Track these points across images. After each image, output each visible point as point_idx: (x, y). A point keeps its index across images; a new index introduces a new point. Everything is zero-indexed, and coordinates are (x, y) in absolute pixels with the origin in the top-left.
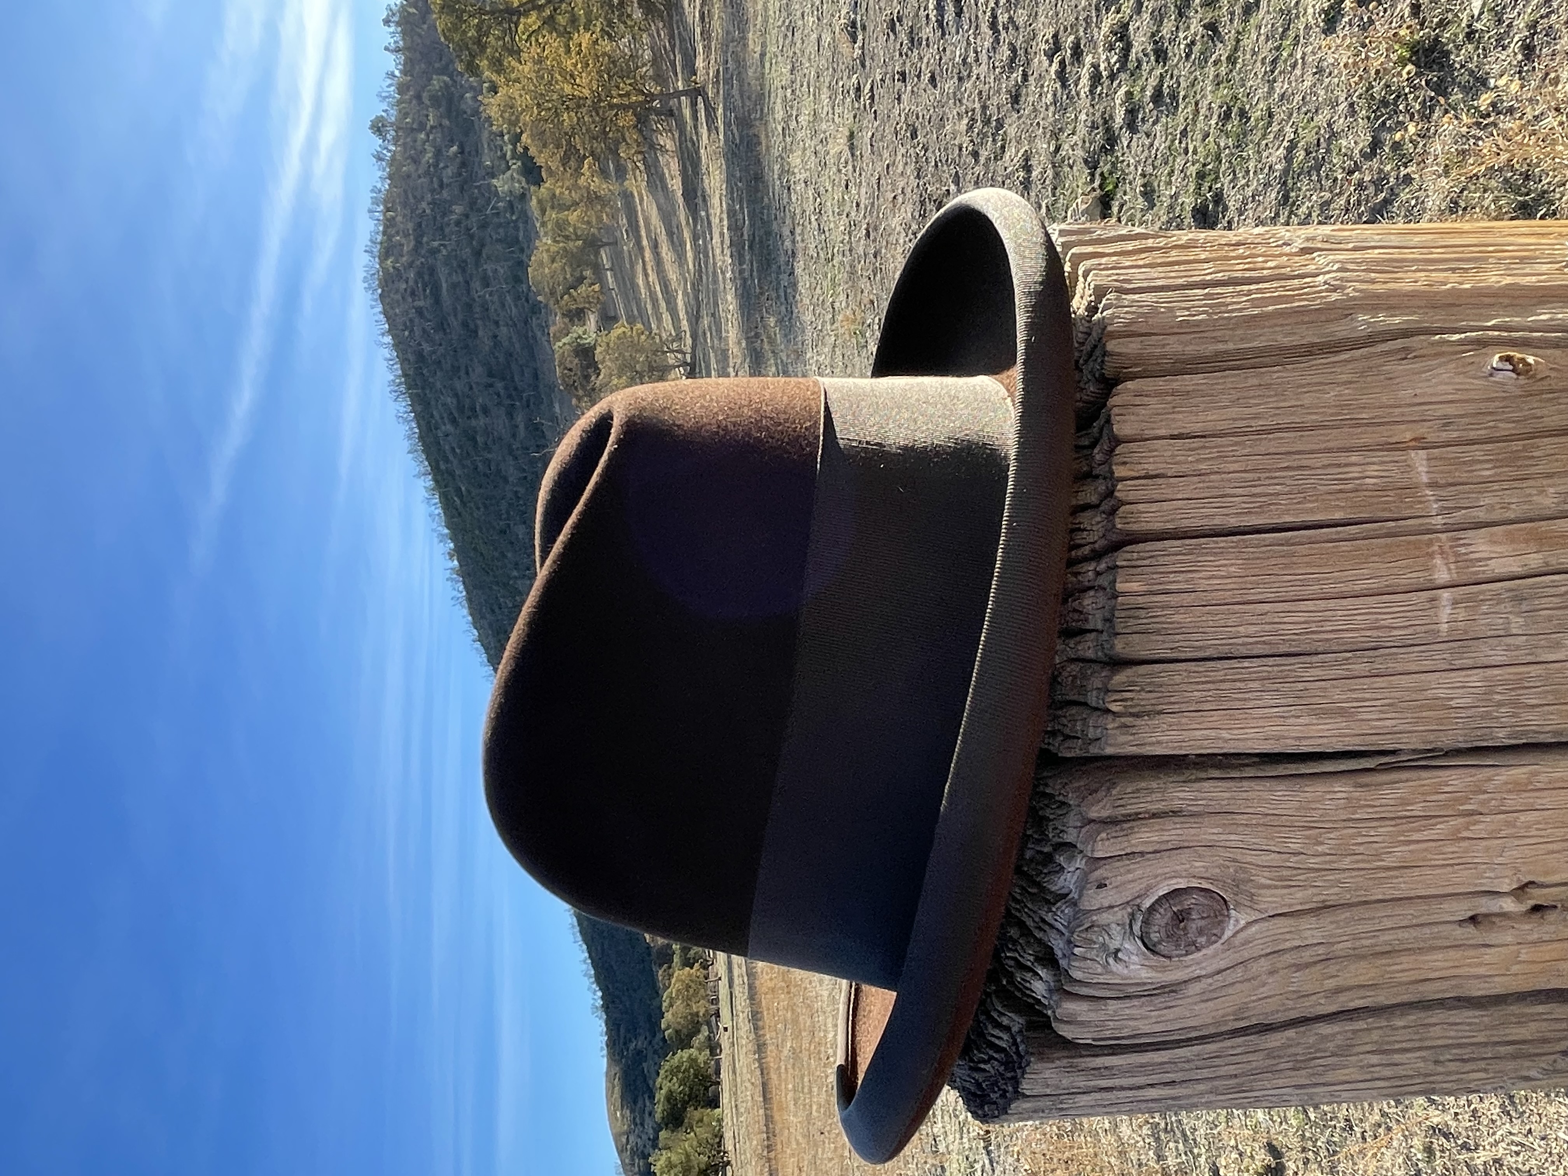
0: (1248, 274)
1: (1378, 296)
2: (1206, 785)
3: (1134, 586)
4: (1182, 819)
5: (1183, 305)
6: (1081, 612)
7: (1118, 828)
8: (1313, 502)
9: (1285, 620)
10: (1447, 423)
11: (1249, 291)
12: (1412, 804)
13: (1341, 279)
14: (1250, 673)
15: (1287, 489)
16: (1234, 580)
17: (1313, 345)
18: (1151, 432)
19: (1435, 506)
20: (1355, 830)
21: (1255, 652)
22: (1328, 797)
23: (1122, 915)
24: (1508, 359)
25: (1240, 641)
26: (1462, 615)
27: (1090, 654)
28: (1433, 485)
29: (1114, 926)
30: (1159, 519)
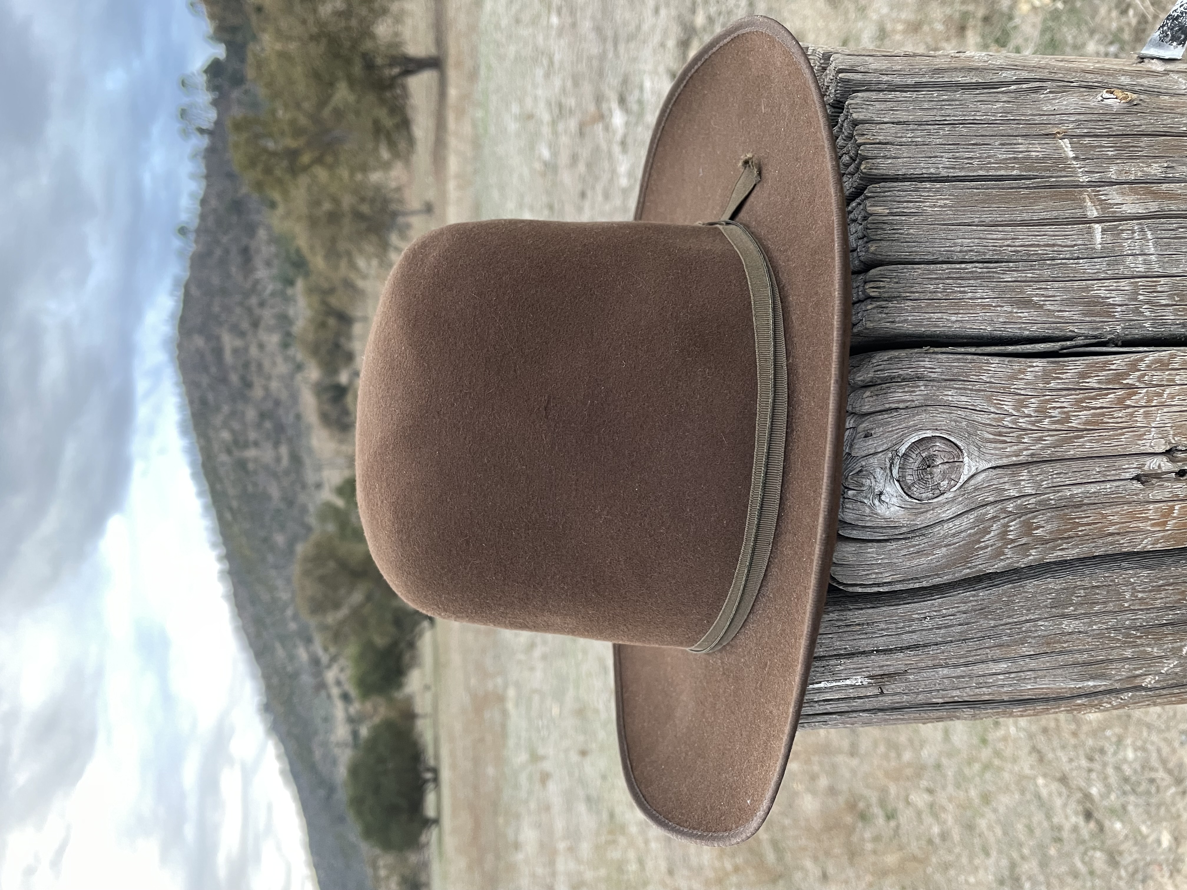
2: (941, 357)
3: (879, 209)
4: (925, 383)
7: (878, 388)
8: (996, 164)
10: (1079, 123)
14: (967, 273)
18: (877, 119)
19: (1080, 170)
20: (1049, 397)
22: (1029, 370)
23: (884, 460)
25: (957, 249)
26: (1109, 238)
28: (1076, 158)
29: (878, 470)
30: (891, 168)
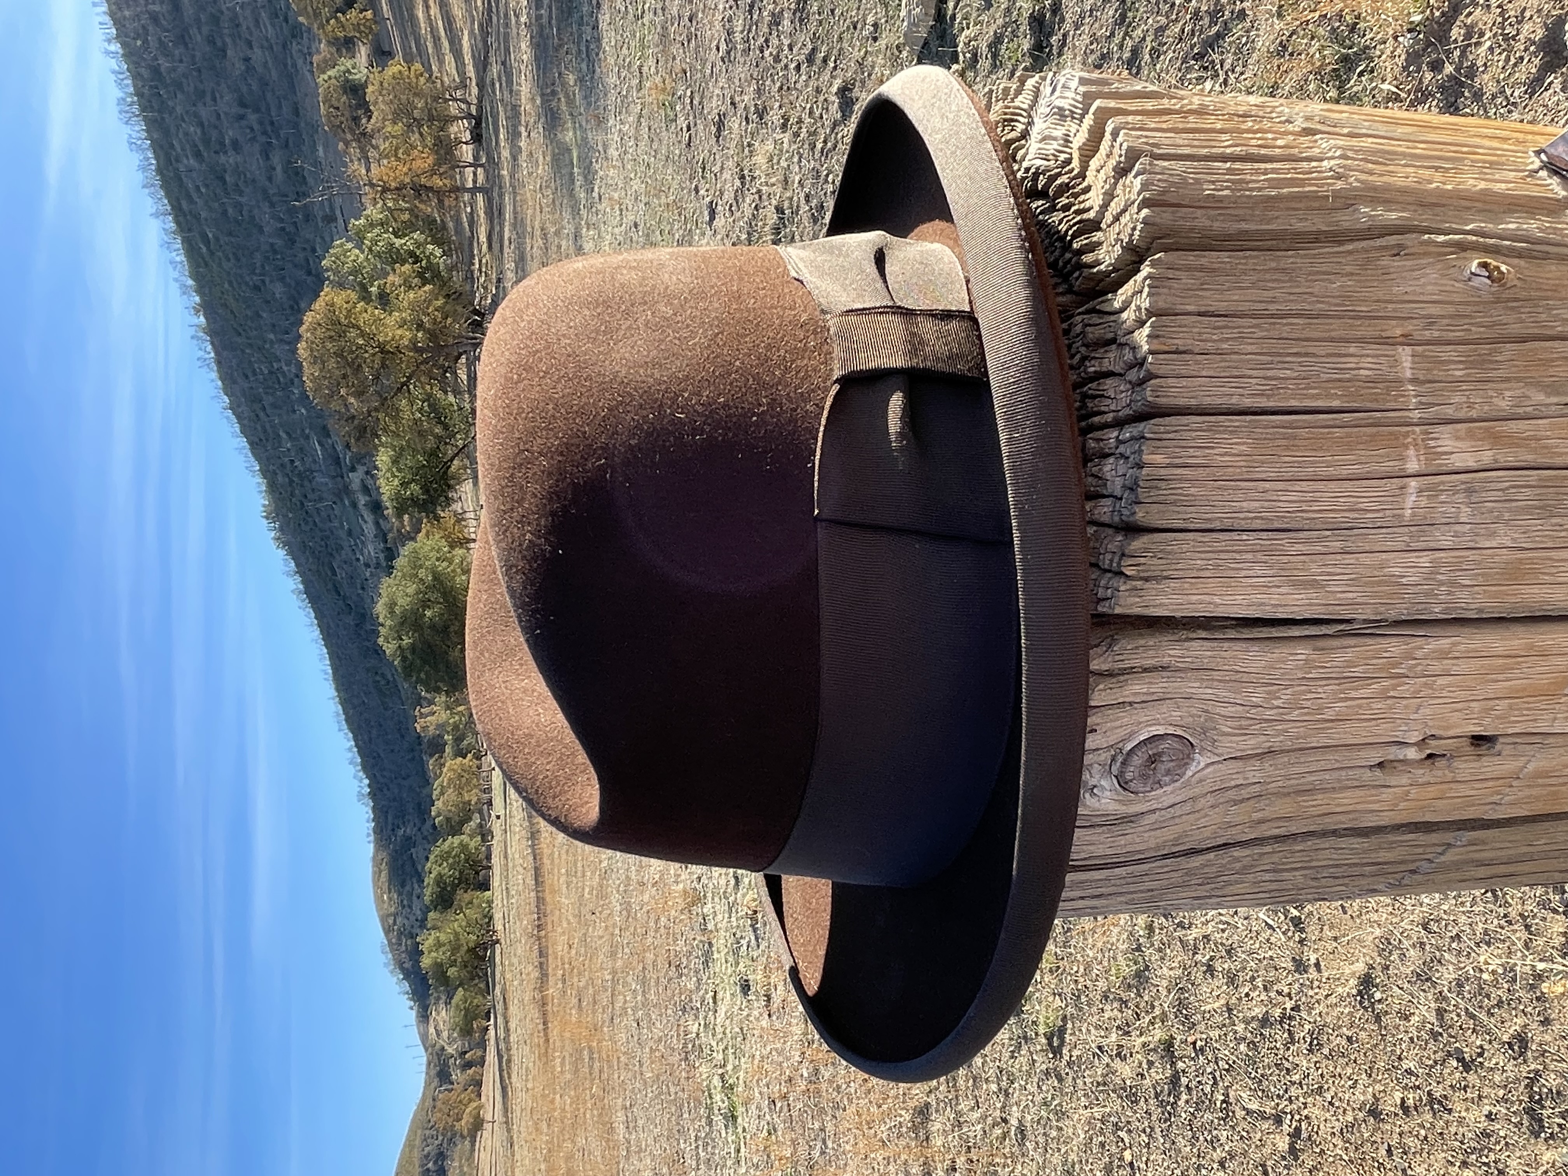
0: (1263, 151)
1: (1375, 189)
2: (1194, 644)
3: (1159, 459)
4: (1169, 674)
5: (1209, 177)
6: (1100, 478)
7: (1114, 680)
8: (1315, 388)
9: (1282, 498)
10: (1430, 321)
11: (1266, 169)
12: (1355, 667)
13: (1344, 167)
14: (1246, 545)
15: (1296, 374)
16: (1244, 458)
17: (1320, 232)
18: (1182, 307)
19: (1414, 400)
20: (1306, 688)
21: (1254, 527)
22: (1291, 658)
23: (1105, 757)
24: (1485, 265)
25: (1241, 515)
26: (1423, 501)
27: (1106, 519)
28: (1414, 381)
29: (1095, 765)
30: (1185, 395)
